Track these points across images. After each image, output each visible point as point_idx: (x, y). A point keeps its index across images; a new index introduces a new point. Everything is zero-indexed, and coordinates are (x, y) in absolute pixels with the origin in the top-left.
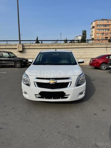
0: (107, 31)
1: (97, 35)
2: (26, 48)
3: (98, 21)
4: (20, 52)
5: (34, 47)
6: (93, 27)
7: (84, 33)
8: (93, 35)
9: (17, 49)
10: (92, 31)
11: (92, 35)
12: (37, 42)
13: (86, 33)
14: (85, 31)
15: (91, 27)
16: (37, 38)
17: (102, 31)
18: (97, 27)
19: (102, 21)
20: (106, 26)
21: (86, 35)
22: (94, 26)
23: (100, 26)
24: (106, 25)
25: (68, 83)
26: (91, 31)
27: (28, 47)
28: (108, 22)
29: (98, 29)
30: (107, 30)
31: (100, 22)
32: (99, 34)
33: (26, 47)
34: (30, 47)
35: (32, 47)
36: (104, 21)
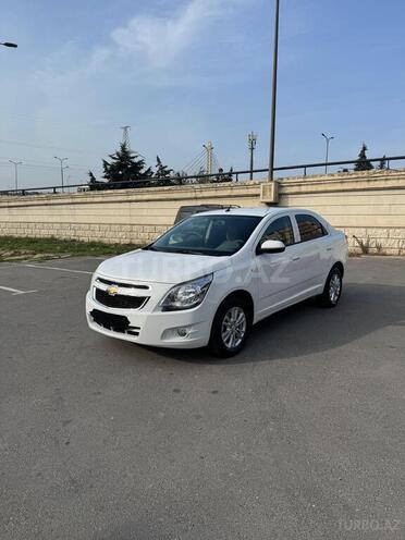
2: (287, 192)
4: (269, 204)
5: (314, 188)
9: (258, 195)
12: (363, 164)
16: (364, 149)
25: (143, 298)
27: (295, 189)
33: (288, 190)
34: (303, 189)
35: (310, 189)
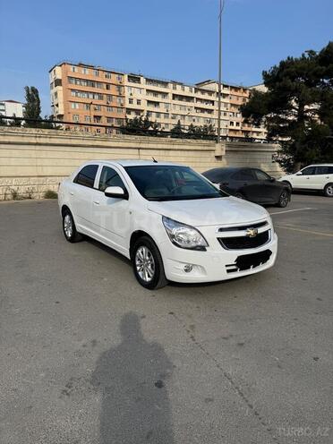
0: (96, 101)
1: (73, 107)
3: (71, 68)
6: (58, 82)
7: (33, 97)
8: (61, 106)
10: (56, 94)
11: (57, 105)
13: (37, 96)
14: (35, 91)
15: (52, 80)
17: (84, 98)
18: (70, 83)
19: (82, 70)
20: (93, 86)
21: (39, 102)
22: (60, 80)
23: (78, 83)
24: (92, 83)
26: (53, 91)
28: (97, 75)
29: (72, 90)
30: (96, 97)
31: (76, 70)
32: (77, 105)
36: (88, 71)
